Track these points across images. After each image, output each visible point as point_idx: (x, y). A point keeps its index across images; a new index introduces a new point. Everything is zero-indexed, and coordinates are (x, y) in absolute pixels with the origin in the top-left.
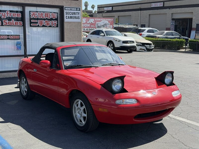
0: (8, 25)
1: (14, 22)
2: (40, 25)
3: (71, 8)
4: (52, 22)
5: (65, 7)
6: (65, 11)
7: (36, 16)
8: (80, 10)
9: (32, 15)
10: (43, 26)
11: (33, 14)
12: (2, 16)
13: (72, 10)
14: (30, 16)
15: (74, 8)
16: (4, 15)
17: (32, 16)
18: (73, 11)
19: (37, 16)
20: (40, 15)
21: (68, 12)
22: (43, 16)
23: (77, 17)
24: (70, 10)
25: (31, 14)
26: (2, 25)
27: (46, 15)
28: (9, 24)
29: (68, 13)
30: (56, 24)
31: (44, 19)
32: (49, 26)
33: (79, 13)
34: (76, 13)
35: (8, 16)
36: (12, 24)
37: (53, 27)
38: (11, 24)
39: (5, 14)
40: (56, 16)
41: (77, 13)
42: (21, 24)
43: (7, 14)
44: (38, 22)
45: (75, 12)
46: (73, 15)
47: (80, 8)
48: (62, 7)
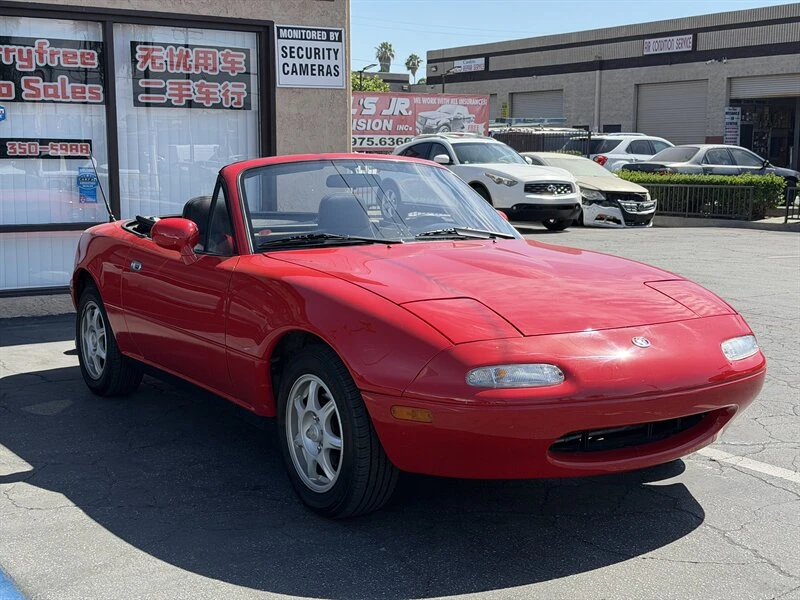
0: (42, 97)
1: (69, 87)
2: (175, 101)
3: (303, 32)
4: (223, 88)
5: (279, 28)
6: (279, 44)
7: (157, 65)
8: (340, 40)
9: (141, 60)
10: (190, 104)
11: (145, 53)
12: (19, 63)
13: (306, 39)
14: (134, 62)
15: (316, 30)
16: (25, 56)
17: (145, 62)
18: (313, 45)
19: (162, 61)
20: (175, 60)
21: (291, 48)
22: (188, 63)
23: (329, 66)
24: (302, 39)
25: (140, 53)
26: (19, 99)
27: (202, 61)
28: (46, 94)
29: (291, 52)
30: (242, 97)
31: (194, 78)
32: (215, 106)
33: (336, 53)
34: (326, 52)
35: (41, 60)
36: (60, 93)
37: (231, 108)
38: (56, 95)
39: (29, 52)
40: (241, 63)
41: (329, 50)
42: (98, 97)
43: (41, 52)
44: (169, 86)
45: (321, 45)
46: (312, 61)
47: (340, 32)
48: (268, 27)
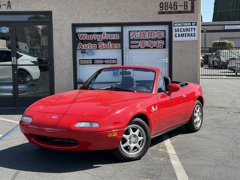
0: (104, 48)
1: (111, 45)
2: (142, 47)
3: (183, 24)
4: (157, 42)
5: (174, 23)
6: (174, 28)
7: (136, 37)
8: (196, 25)
9: (131, 36)
10: (146, 48)
11: (133, 34)
12: (98, 39)
13: (183, 26)
15: (187, 23)
16: (100, 37)
18: (186, 27)
19: (138, 36)
20: (142, 35)
21: (178, 29)
22: (146, 36)
23: (192, 34)
25: (131, 34)
26: (98, 48)
27: (150, 35)
29: (178, 30)
30: (163, 45)
31: (147, 40)
32: (154, 48)
33: (194, 29)
35: (104, 38)
36: (109, 46)
37: (159, 48)
40: (162, 35)
41: (192, 28)
42: (119, 47)
43: (104, 36)
44: (140, 43)
45: (189, 27)
46: (186, 32)
47: (196, 23)
48: (171, 23)
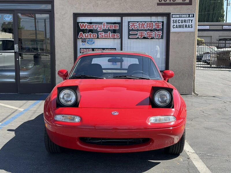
1: (111, 34)
2: (140, 37)
3: (180, 15)
4: (155, 33)
5: (172, 15)
6: (172, 19)
7: (135, 27)
8: (193, 17)
10: (145, 38)
11: (132, 24)
12: (98, 29)
13: (181, 17)
14: (129, 27)
15: (185, 14)
17: (132, 27)
18: (184, 19)
19: (137, 26)
20: (141, 26)
21: (176, 20)
22: (144, 26)
23: (189, 25)
24: (180, 17)
25: (130, 24)
26: (98, 38)
27: (148, 26)
28: (105, 37)
30: (161, 35)
31: (146, 30)
32: (152, 38)
33: (192, 21)
34: (188, 21)
35: (104, 28)
36: (108, 36)
37: (157, 38)
39: (101, 26)
40: (160, 26)
42: (118, 37)
43: (104, 25)
44: (138, 33)
45: (186, 19)
46: (183, 24)
47: (194, 14)
48: (169, 15)
